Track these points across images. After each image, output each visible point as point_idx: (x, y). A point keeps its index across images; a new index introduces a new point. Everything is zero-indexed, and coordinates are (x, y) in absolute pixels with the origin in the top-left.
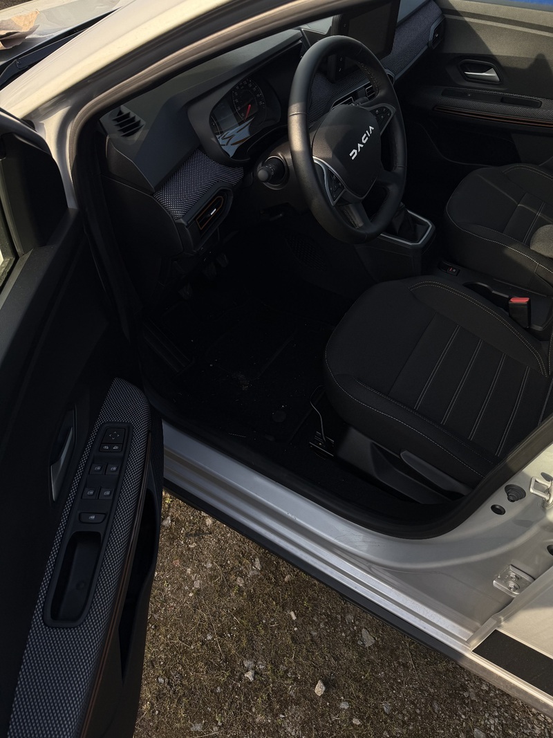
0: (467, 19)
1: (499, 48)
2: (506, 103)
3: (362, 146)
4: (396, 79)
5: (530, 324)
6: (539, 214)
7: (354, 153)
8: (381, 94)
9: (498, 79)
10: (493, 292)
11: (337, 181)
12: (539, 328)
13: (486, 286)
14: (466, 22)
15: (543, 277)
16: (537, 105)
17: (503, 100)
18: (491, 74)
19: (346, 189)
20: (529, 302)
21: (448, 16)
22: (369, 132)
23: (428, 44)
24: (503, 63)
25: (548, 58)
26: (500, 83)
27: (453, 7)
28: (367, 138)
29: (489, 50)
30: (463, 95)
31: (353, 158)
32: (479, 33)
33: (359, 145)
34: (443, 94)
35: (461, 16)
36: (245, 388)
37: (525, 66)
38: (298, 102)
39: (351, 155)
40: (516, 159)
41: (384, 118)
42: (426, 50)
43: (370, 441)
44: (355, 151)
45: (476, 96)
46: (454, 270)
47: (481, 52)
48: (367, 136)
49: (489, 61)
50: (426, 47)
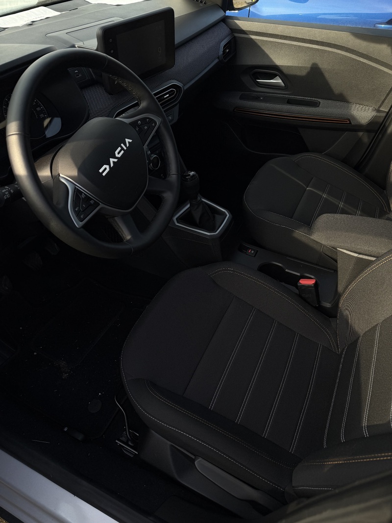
0: (253, 37)
1: (281, 59)
2: (290, 104)
3: (116, 160)
4: (185, 88)
5: (319, 302)
6: (325, 196)
7: (106, 169)
8: (143, 104)
9: (283, 84)
10: (287, 270)
11: (88, 199)
12: (328, 305)
13: (280, 265)
14: (251, 39)
15: (330, 255)
16: (316, 105)
17: (290, 102)
18: (277, 81)
19: (101, 205)
20: (316, 284)
21: (236, 35)
22: (126, 145)
23: (218, 58)
24: (285, 71)
25: (320, 66)
26: (285, 88)
27: (240, 27)
28: (122, 152)
29: (273, 62)
30: (257, 99)
31: (104, 174)
32: (264, 48)
33: (112, 160)
34: (241, 98)
35: (247, 34)
36: (65, 376)
37: (304, 73)
38: (15, 120)
39: (101, 171)
40: (305, 149)
41: (148, 129)
42: (217, 63)
43: (169, 443)
44: (107, 167)
45: (267, 99)
46: (253, 252)
47: (267, 63)
48: (122, 149)
49: (274, 70)
50: (217, 61)
